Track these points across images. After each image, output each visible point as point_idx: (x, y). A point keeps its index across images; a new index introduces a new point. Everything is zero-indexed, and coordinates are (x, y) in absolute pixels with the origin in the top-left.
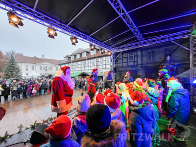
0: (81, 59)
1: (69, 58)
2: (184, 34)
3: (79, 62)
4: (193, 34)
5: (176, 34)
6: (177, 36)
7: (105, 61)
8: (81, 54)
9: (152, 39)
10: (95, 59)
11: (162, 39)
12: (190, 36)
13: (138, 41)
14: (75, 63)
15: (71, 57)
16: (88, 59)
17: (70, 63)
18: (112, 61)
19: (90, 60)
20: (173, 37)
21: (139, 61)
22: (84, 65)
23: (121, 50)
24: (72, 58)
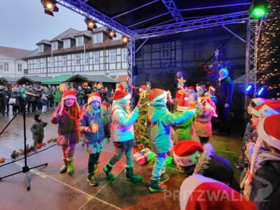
0: (72, 50)
1: (47, 46)
2: (240, 17)
3: (69, 56)
4: (251, 18)
5: (230, 15)
6: (231, 19)
7: (121, 55)
8: (73, 41)
9: (196, 21)
10: (102, 52)
11: (210, 22)
12: (247, 21)
13: (174, 22)
14: (60, 57)
15: (52, 44)
16: (88, 51)
17: (50, 56)
18: (129, 54)
19: (91, 53)
20: (225, 20)
22: (78, 61)
23: (146, 37)
24: (55, 47)
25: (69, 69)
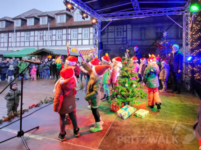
2: (179, 11)
4: (186, 12)
5: (172, 9)
6: (172, 11)
7: (81, 34)
9: (148, 11)
10: (64, 31)
11: (158, 12)
12: (183, 13)
13: (133, 10)
15: (15, 21)
20: (169, 12)
21: (129, 37)
22: (42, 37)
23: (110, 20)
24: (18, 24)
25: (32, 44)
